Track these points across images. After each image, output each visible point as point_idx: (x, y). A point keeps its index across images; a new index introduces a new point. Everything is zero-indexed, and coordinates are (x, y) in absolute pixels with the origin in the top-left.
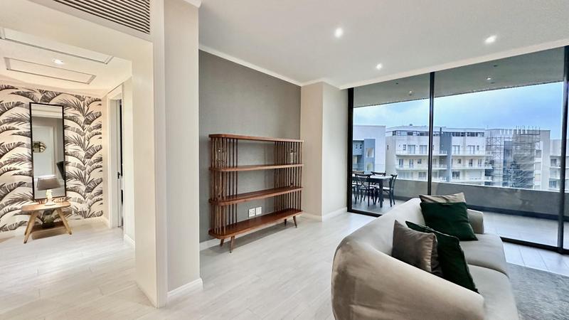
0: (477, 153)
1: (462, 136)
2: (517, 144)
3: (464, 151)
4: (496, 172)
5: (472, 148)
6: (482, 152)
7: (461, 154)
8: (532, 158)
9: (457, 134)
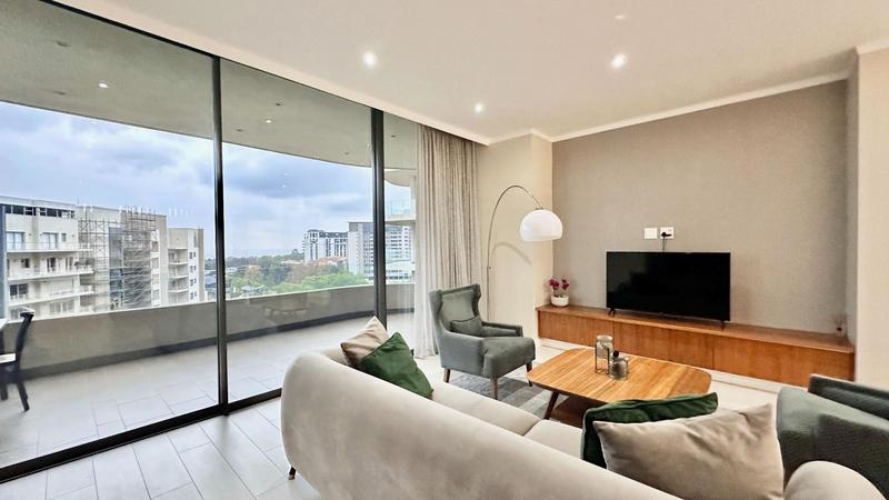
0: (63, 247)
1: (30, 214)
2: (127, 233)
3: (35, 242)
4: (98, 277)
5: (52, 237)
6: (71, 245)
7: (29, 248)
8: (148, 253)
9: (18, 210)
